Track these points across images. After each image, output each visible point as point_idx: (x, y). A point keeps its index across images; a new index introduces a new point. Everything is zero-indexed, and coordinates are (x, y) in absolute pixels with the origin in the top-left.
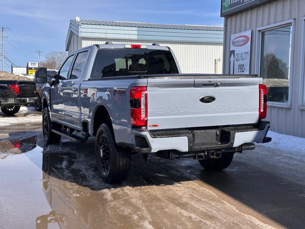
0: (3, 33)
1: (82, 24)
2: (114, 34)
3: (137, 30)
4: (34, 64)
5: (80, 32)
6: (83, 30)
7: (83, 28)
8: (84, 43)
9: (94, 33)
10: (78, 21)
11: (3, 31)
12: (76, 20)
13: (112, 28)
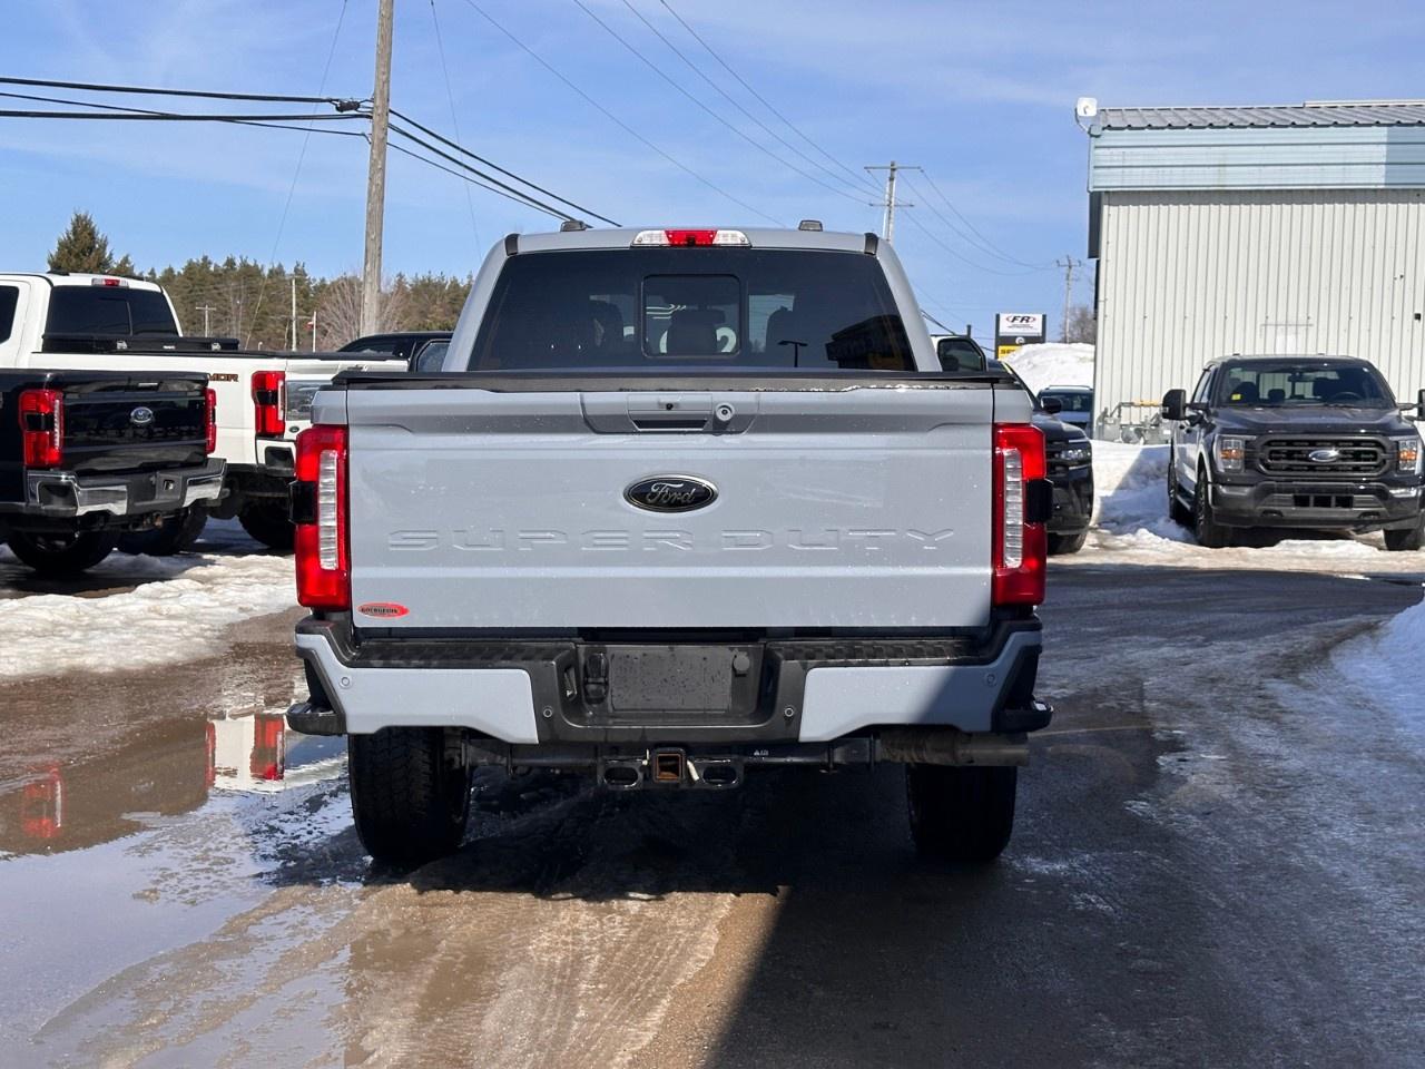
0: (891, 186)
1: (1107, 131)
2: (1262, 168)
3: (1385, 140)
4: (1023, 319)
5: (1095, 167)
6: (1108, 158)
7: (1112, 150)
8: (1113, 220)
9: (1160, 169)
10: (1088, 115)
11: (892, 179)
12: (1081, 113)
13: (1278, 135)
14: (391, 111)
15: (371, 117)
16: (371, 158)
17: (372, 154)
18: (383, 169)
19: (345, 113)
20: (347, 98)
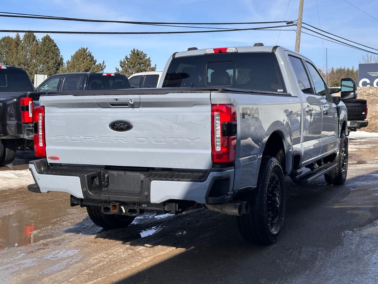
14: (303, 23)
15: (297, 25)
16: (297, 36)
17: (297, 35)
18: (300, 39)
19: (289, 25)
20: (289, 21)
